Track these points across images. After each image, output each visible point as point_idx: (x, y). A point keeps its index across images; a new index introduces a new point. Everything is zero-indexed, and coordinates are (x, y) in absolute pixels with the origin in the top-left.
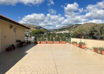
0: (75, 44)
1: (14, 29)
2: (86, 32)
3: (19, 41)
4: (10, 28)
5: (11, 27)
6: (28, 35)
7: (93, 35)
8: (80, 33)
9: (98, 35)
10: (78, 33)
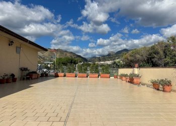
0: (124, 78)
1: (17, 47)
2: (142, 56)
3: (26, 69)
4: (9, 45)
5: (11, 43)
6: (51, 66)
7: (153, 60)
8: (132, 58)
9: (160, 59)
10: (130, 58)
